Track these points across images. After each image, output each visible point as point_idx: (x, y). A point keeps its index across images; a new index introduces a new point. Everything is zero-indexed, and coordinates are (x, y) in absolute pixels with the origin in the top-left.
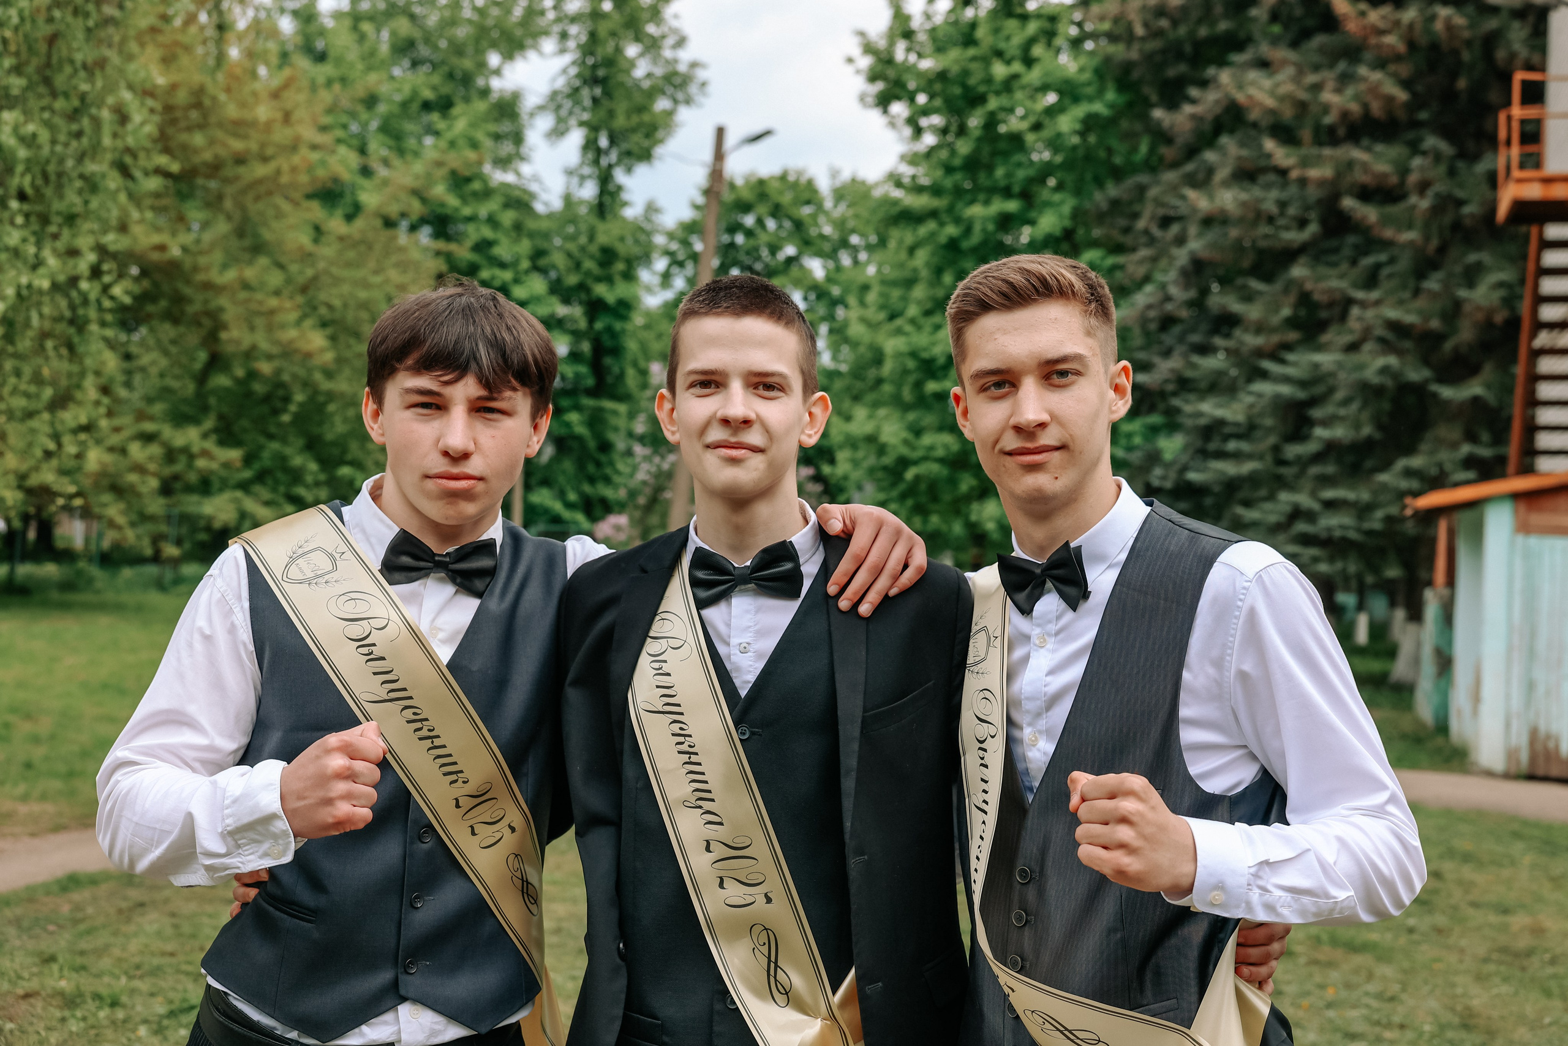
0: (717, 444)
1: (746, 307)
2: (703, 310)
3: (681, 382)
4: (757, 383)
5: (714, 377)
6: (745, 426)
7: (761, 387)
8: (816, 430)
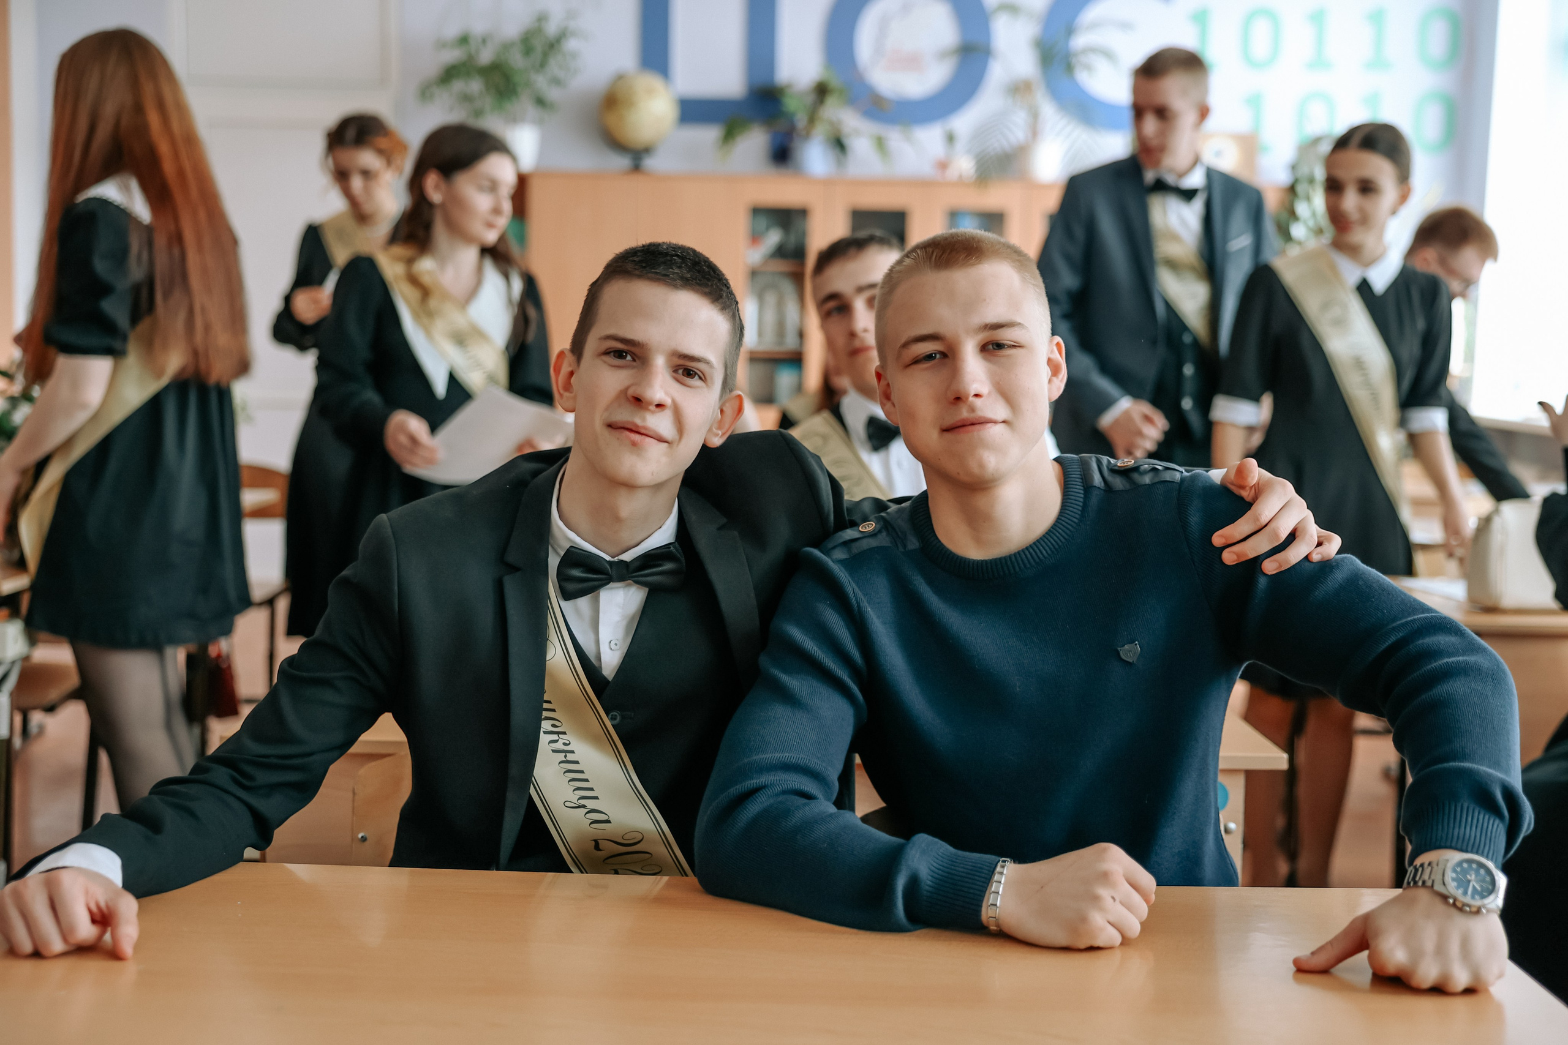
0: (622, 425)
1: (687, 280)
2: (637, 272)
3: (592, 344)
4: (679, 365)
5: (633, 349)
6: (657, 409)
7: (681, 371)
8: (724, 431)
